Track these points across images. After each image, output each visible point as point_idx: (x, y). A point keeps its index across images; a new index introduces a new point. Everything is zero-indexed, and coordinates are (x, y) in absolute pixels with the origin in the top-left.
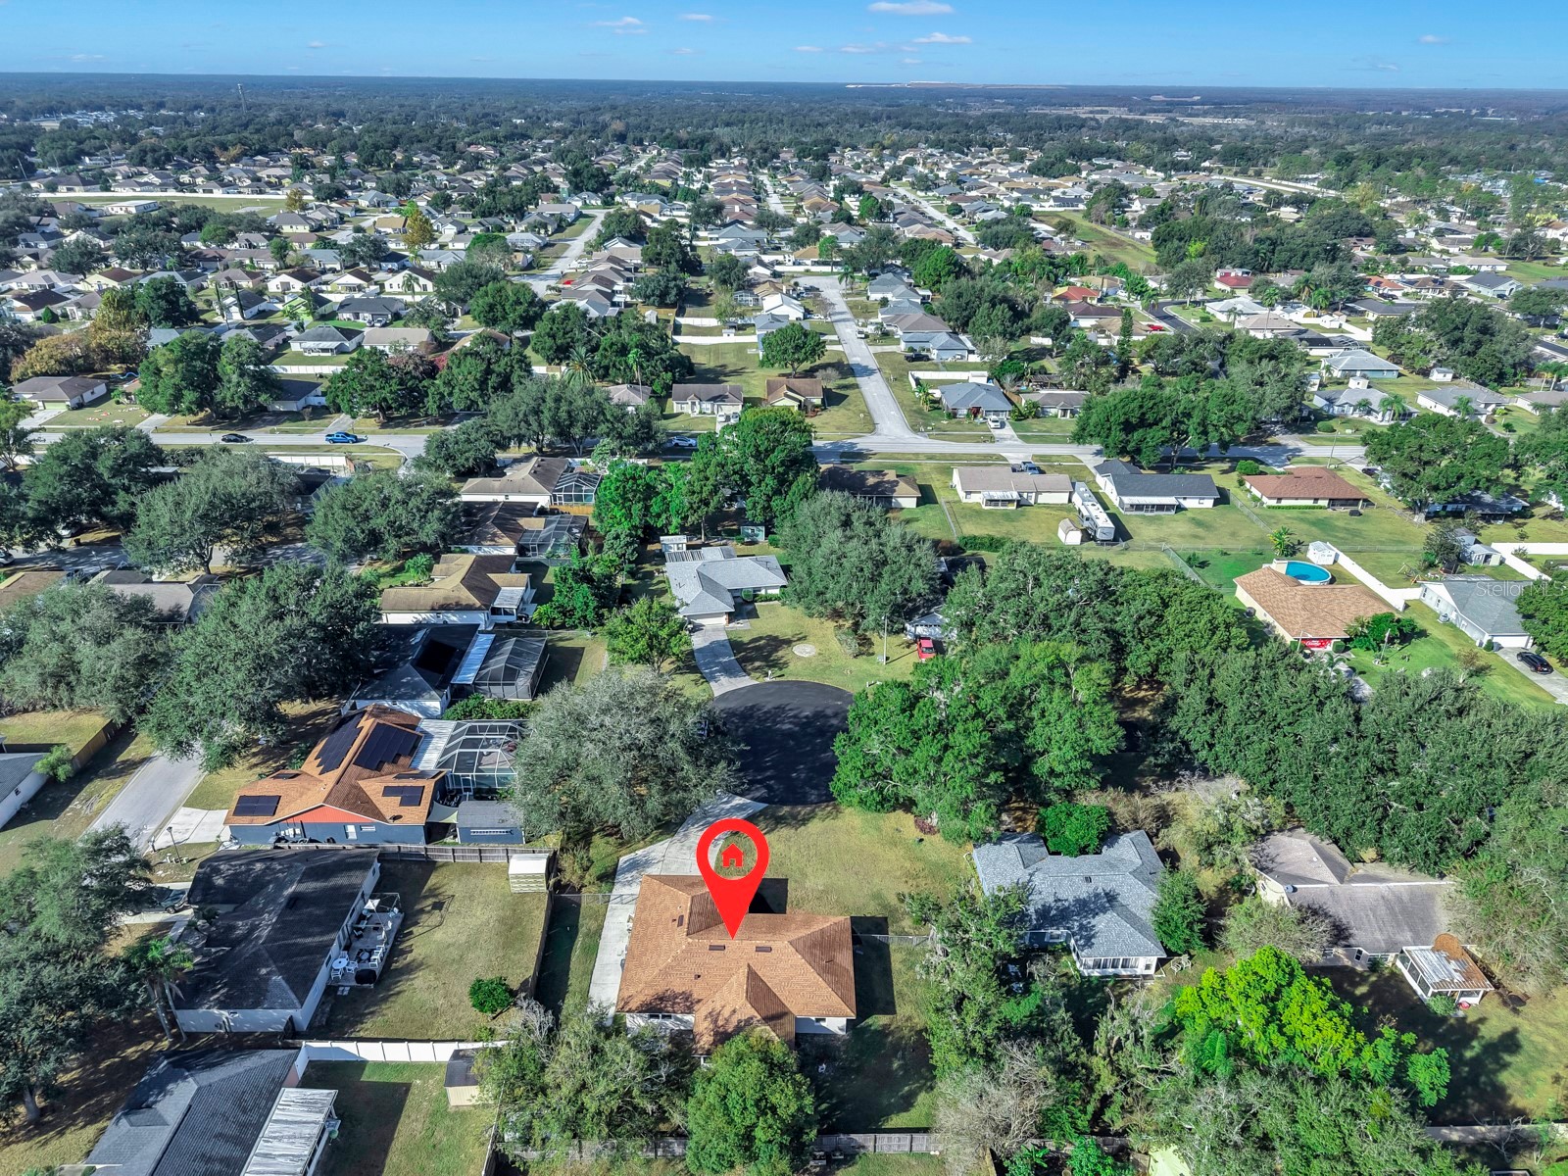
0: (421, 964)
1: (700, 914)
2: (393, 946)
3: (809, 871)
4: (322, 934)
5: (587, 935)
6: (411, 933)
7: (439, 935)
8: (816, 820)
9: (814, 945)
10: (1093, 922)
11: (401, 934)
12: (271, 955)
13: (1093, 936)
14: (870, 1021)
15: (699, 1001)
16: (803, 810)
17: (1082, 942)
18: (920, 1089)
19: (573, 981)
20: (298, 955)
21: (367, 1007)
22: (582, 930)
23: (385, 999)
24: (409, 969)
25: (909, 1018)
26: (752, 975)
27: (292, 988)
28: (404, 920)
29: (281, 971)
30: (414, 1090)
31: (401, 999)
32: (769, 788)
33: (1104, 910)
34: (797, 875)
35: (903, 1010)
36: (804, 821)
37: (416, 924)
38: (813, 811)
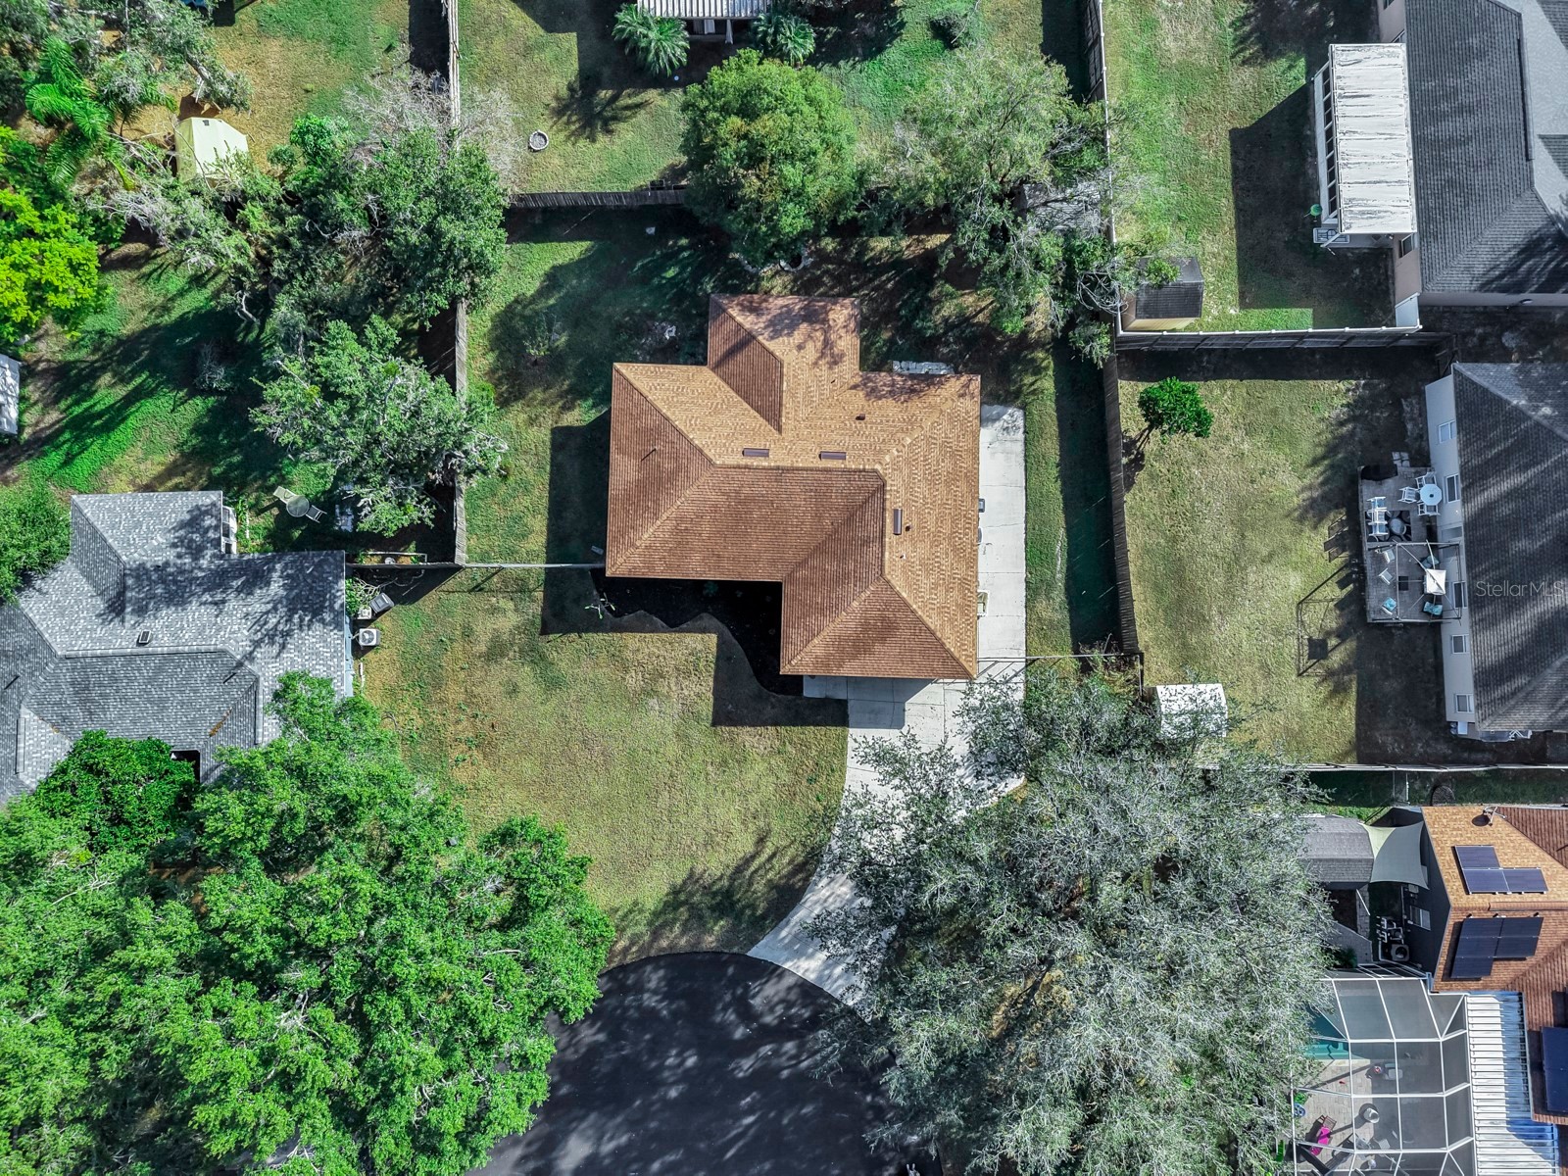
0: (1301, 519)
1: (866, 542)
2: (1358, 553)
3: (673, 749)
4: (1490, 507)
5: (1050, 586)
6: (1342, 584)
7: (1295, 582)
8: (651, 904)
9: (673, 476)
10: (170, 555)
11: (1356, 577)
12: (1550, 432)
13: (183, 525)
14: (593, 415)
15: (855, 387)
16: (676, 938)
17: (208, 521)
18: (534, 299)
19: (1054, 488)
20: (1508, 451)
21: (1352, 433)
22: (1059, 595)
23: (1331, 450)
24: (1314, 510)
25: (532, 421)
26: (772, 413)
27: (1485, 391)
28: (1363, 611)
29: (1519, 415)
30: (1233, 297)
31: (1307, 448)
32: (747, 1014)
33: (141, 572)
34: (695, 734)
35: (540, 436)
36: (675, 900)
37: (1341, 605)
38: (656, 934)
